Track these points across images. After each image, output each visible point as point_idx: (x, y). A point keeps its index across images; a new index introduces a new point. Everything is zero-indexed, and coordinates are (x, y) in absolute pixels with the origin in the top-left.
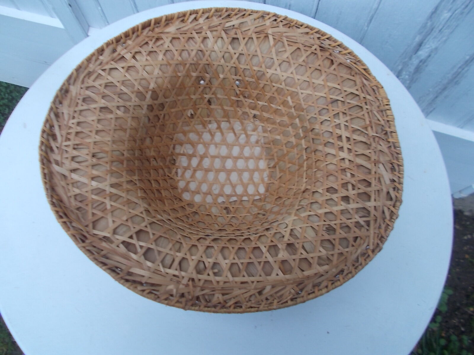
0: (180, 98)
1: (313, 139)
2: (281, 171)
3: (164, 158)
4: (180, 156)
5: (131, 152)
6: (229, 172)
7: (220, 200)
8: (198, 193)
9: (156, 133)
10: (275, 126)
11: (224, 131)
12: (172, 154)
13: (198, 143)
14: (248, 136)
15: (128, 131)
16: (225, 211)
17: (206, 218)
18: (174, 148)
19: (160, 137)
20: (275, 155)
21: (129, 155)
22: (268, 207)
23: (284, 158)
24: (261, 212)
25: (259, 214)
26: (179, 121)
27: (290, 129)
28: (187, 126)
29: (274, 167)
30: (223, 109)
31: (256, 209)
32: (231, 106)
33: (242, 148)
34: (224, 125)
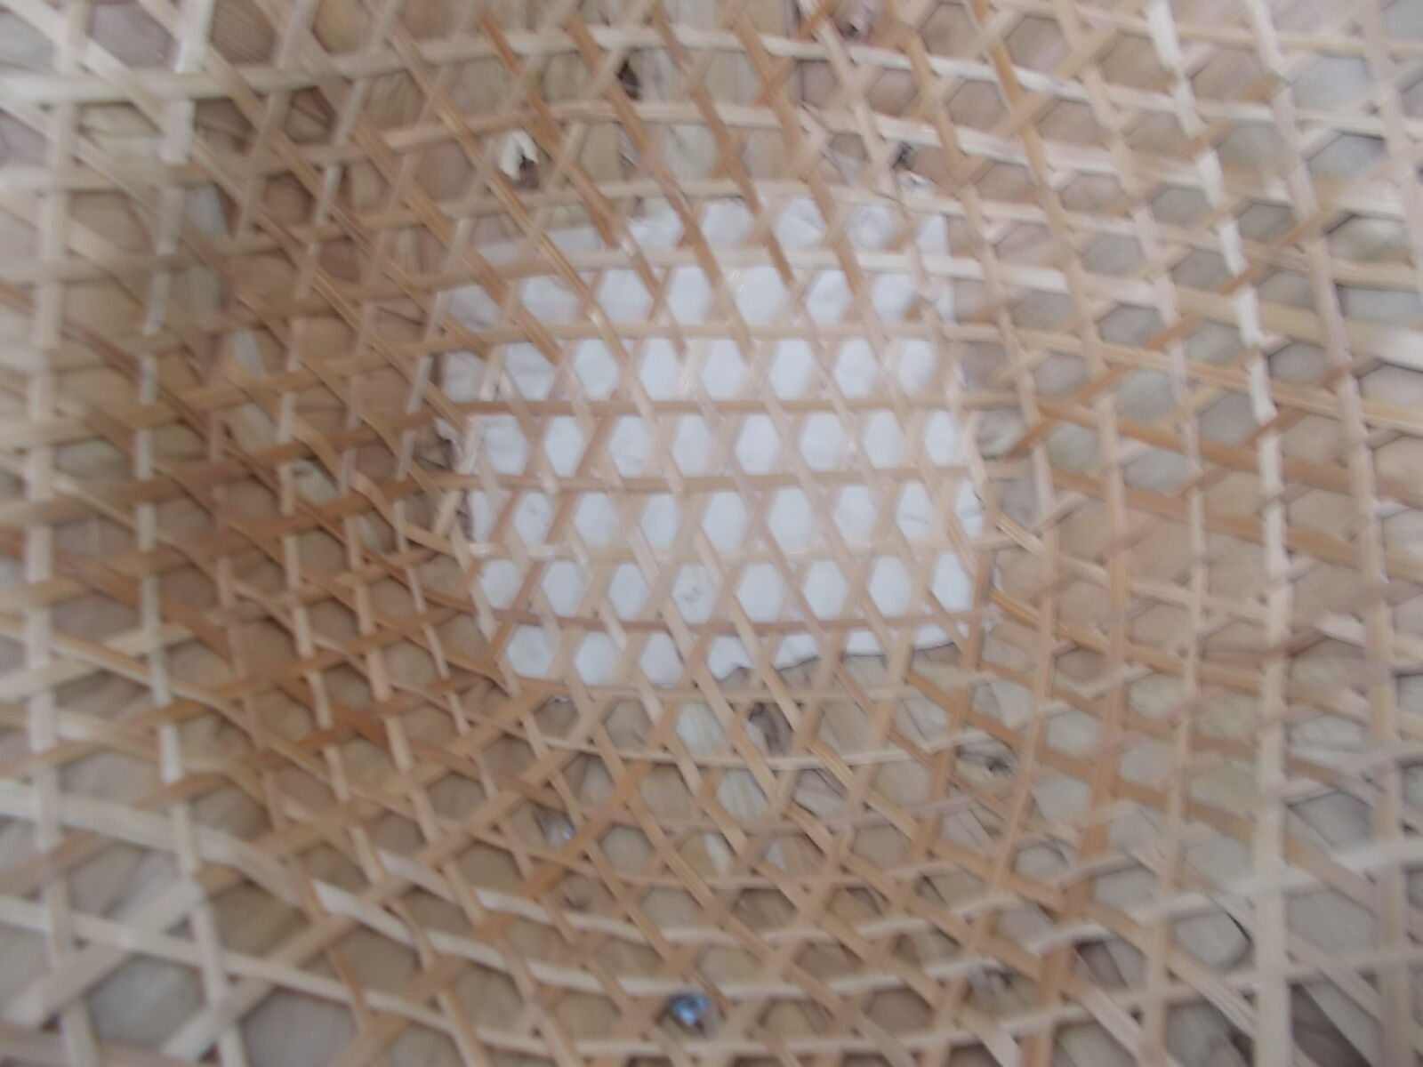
0: (434, 50)
1: (1340, 287)
2: (1065, 476)
3: (374, 446)
4: (476, 420)
5: (96, 453)
6: (760, 489)
7: (724, 656)
8: (593, 624)
9: (302, 293)
10: (1032, 213)
11: (721, 254)
12: (431, 410)
13: (575, 336)
14: (854, 277)
15: (47, 298)
16: (754, 732)
17: (653, 790)
18: (436, 376)
19: (335, 315)
20: (1027, 382)
21: (66, 485)
22: (1015, 706)
23: (1090, 406)
24: (974, 737)
25: (959, 751)
26: (446, 208)
27: (1142, 224)
28: (506, 235)
29: (1020, 451)
30: (712, 122)
31: (938, 716)
32: (765, 100)
33: (824, 346)
34: (721, 220)
